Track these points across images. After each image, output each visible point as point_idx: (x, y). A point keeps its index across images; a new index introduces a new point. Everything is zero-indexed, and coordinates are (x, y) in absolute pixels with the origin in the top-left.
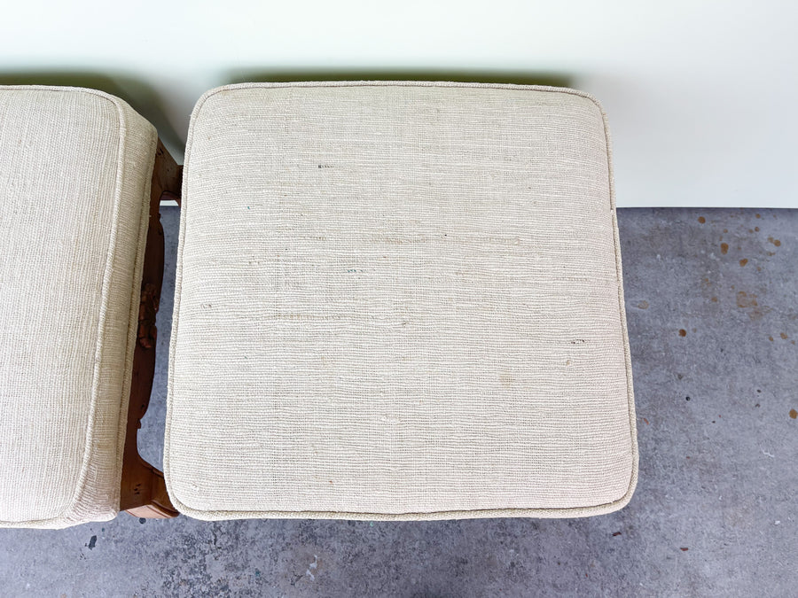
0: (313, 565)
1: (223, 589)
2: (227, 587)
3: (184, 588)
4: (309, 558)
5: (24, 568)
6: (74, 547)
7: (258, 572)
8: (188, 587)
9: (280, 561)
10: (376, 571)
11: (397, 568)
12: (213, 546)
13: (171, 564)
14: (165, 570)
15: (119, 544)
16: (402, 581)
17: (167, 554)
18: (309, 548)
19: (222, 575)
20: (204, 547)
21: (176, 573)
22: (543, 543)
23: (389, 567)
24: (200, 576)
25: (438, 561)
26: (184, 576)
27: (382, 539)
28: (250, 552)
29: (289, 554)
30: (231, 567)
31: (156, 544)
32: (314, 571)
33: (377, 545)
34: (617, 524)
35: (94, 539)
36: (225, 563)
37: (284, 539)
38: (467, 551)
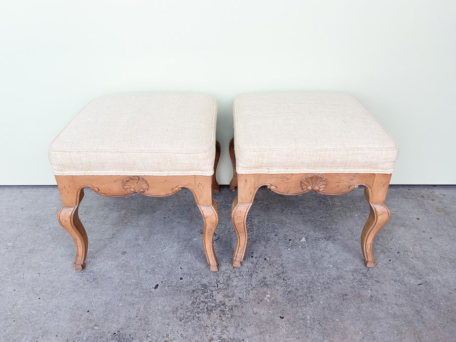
0: (268, 296)
1: (222, 305)
2: (224, 304)
3: (203, 304)
4: (265, 293)
5: (119, 297)
6: (147, 288)
7: (240, 298)
8: (204, 304)
9: (250, 294)
10: (301, 298)
11: (311, 297)
12: (216, 288)
13: (196, 294)
14: (193, 297)
15: (170, 288)
16: (316, 302)
17: (194, 291)
18: (265, 289)
19: (222, 299)
20: (211, 288)
21: (198, 298)
22: (384, 288)
23: (307, 296)
24: (210, 300)
25: (332, 295)
26: (202, 300)
27: (301, 286)
28: (235, 291)
29: (255, 291)
30: (226, 296)
31: (188, 288)
32: (269, 298)
33: (299, 288)
34: (419, 281)
35: (157, 285)
36: (223, 295)
37: (252, 286)
38: (346, 291)
